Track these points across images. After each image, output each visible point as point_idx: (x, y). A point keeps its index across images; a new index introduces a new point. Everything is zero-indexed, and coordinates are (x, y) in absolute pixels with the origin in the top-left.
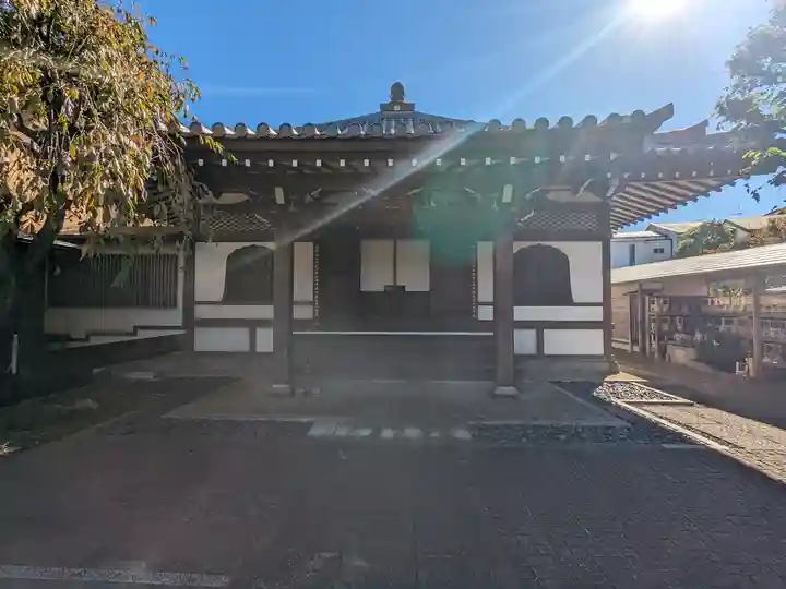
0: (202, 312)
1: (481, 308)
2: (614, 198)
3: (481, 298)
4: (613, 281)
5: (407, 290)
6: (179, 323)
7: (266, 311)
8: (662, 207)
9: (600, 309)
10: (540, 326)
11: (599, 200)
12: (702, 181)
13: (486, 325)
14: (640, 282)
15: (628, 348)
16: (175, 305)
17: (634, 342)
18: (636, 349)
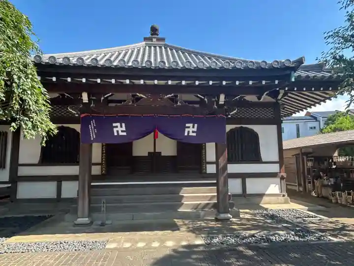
0: (23, 171)
1: (208, 166)
2: (283, 99)
3: (208, 160)
4: (284, 148)
5: (163, 154)
6: (7, 179)
7: (73, 170)
8: (308, 105)
9: (277, 165)
10: (243, 177)
11: (274, 100)
12: (327, 92)
13: (211, 176)
14: (301, 148)
15: (297, 188)
16: (4, 167)
17: (300, 185)
18: (301, 189)
